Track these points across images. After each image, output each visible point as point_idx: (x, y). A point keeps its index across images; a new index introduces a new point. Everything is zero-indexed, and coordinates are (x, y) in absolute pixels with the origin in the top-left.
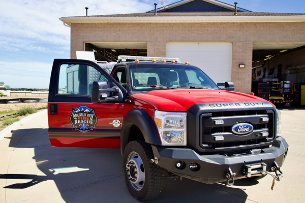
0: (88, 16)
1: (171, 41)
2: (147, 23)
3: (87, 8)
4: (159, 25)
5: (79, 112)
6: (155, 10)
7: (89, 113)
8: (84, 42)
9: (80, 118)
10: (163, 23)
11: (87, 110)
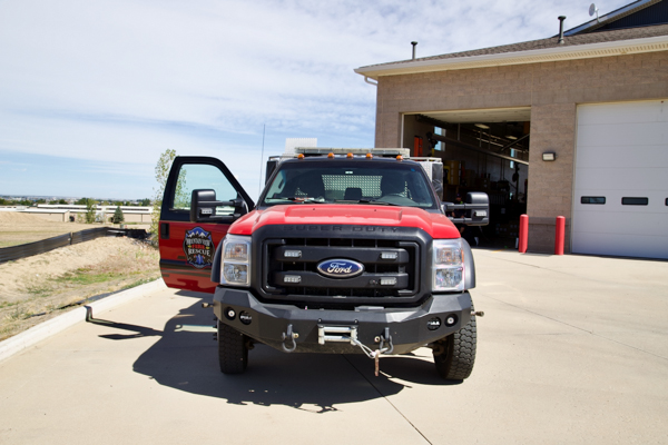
0: (418, 60)
1: (587, 100)
2: (532, 64)
3: (414, 44)
4: (560, 67)
5: (193, 237)
6: (559, 35)
7: (204, 238)
8: (400, 114)
9: (194, 246)
10: (570, 61)
11: (202, 234)
